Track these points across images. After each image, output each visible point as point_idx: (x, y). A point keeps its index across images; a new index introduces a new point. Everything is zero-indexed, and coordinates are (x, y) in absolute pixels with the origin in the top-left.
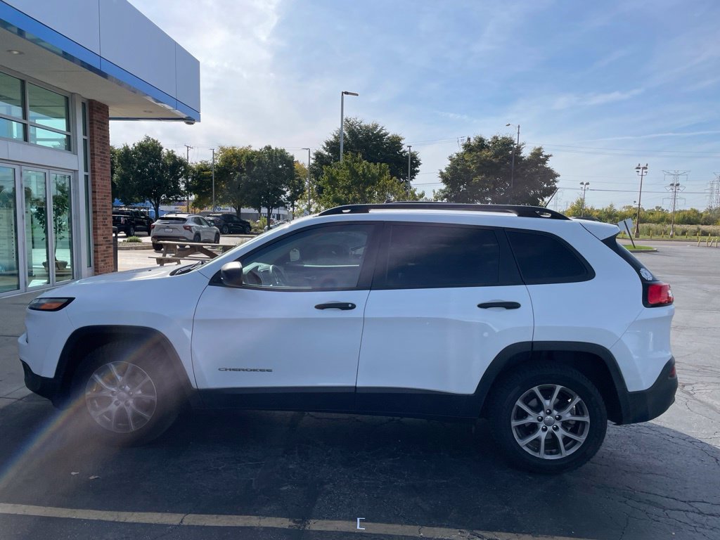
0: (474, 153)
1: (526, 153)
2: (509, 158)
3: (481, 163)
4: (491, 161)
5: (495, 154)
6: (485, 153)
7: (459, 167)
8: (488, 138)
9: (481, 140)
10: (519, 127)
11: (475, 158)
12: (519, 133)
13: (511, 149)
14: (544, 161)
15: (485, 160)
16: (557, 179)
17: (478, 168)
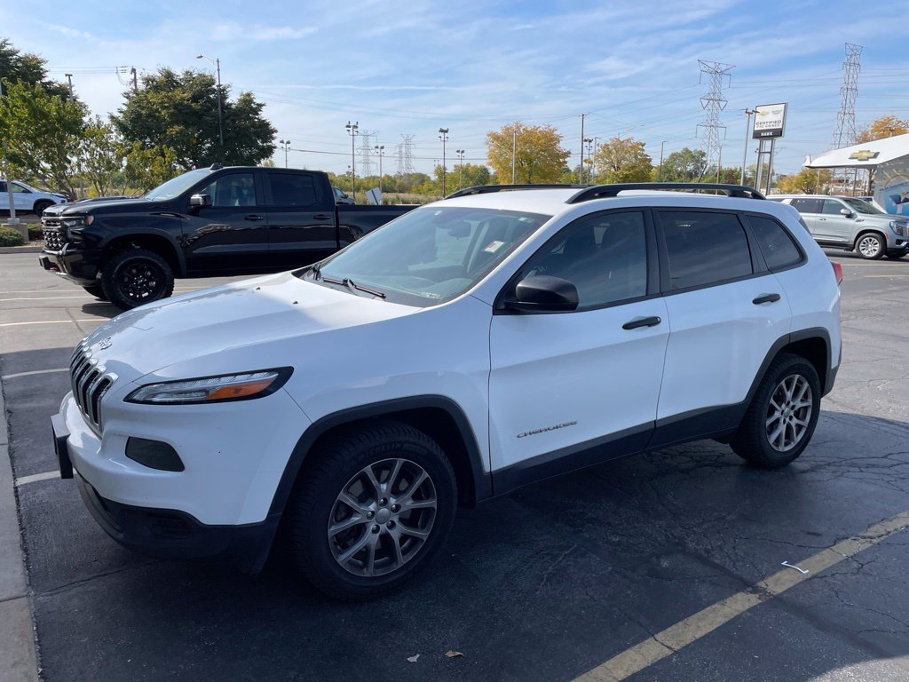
0: (164, 93)
1: (233, 99)
2: (213, 103)
3: (175, 108)
4: (190, 106)
5: (193, 96)
6: (179, 95)
7: (143, 112)
8: (179, 73)
9: (169, 75)
10: (218, 61)
11: (166, 100)
12: (219, 70)
13: (213, 91)
14: (256, 111)
15: (181, 104)
16: (275, 135)
17: (171, 115)
